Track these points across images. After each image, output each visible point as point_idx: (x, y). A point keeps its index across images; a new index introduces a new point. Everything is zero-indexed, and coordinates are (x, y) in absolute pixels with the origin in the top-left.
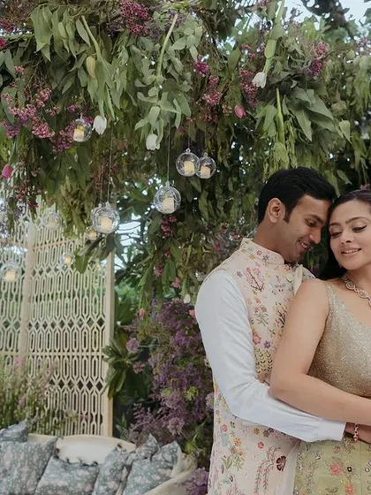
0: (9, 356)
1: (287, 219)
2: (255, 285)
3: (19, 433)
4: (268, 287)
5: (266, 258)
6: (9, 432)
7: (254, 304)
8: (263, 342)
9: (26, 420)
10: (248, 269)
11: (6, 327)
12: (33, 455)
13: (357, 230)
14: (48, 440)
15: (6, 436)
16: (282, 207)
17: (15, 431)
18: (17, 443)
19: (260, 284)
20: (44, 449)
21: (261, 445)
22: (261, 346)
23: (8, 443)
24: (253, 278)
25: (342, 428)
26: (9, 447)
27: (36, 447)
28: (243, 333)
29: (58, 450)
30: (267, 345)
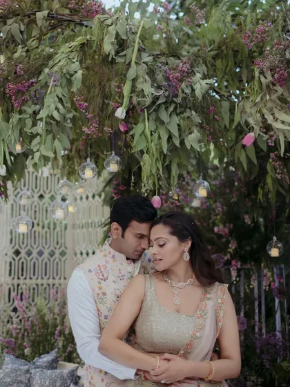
0: (57, 285)
1: (123, 236)
2: (101, 277)
3: (48, 362)
4: (111, 278)
5: (114, 256)
6: (40, 360)
7: (97, 291)
8: (103, 315)
9: (56, 350)
10: (99, 266)
11: (52, 256)
12: (56, 381)
13: (161, 246)
14: (70, 368)
15: (38, 363)
16: (120, 229)
17: (45, 359)
18: (45, 370)
19: (105, 276)
20: (65, 376)
21: (103, 380)
22: (102, 318)
23: (38, 370)
24: (102, 272)
25: (134, 371)
26: (38, 374)
27: (59, 374)
28: (90, 310)
29: (79, 377)
30: (106, 317)
